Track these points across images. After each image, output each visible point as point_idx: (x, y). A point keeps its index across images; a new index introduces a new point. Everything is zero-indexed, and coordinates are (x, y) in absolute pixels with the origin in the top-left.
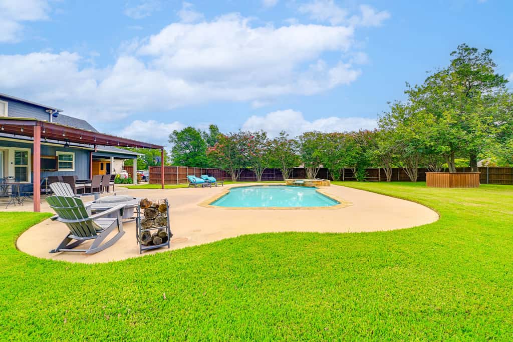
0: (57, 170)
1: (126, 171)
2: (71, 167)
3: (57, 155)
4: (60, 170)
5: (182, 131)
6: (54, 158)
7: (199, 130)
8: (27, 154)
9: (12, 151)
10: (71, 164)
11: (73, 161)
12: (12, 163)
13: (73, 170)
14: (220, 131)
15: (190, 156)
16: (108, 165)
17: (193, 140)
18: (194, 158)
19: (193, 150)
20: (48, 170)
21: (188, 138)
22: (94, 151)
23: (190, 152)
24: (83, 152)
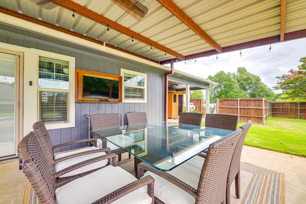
1: (193, 104)
2: (142, 97)
3: (122, 75)
4: (126, 101)
5: (215, 75)
6: (117, 80)
7: (229, 73)
8: (68, 68)
9: (33, 55)
10: (142, 90)
11: (145, 88)
12: (31, 84)
13: (146, 102)
14: (248, 72)
15: (222, 93)
16: (181, 97)
17: (225, 81)
18: (226, 95)
19: (224, 89)
20: (107, 100)
21: (220, 80)
22: (170, 72)
23: (222, 91)
24: (157, 75)
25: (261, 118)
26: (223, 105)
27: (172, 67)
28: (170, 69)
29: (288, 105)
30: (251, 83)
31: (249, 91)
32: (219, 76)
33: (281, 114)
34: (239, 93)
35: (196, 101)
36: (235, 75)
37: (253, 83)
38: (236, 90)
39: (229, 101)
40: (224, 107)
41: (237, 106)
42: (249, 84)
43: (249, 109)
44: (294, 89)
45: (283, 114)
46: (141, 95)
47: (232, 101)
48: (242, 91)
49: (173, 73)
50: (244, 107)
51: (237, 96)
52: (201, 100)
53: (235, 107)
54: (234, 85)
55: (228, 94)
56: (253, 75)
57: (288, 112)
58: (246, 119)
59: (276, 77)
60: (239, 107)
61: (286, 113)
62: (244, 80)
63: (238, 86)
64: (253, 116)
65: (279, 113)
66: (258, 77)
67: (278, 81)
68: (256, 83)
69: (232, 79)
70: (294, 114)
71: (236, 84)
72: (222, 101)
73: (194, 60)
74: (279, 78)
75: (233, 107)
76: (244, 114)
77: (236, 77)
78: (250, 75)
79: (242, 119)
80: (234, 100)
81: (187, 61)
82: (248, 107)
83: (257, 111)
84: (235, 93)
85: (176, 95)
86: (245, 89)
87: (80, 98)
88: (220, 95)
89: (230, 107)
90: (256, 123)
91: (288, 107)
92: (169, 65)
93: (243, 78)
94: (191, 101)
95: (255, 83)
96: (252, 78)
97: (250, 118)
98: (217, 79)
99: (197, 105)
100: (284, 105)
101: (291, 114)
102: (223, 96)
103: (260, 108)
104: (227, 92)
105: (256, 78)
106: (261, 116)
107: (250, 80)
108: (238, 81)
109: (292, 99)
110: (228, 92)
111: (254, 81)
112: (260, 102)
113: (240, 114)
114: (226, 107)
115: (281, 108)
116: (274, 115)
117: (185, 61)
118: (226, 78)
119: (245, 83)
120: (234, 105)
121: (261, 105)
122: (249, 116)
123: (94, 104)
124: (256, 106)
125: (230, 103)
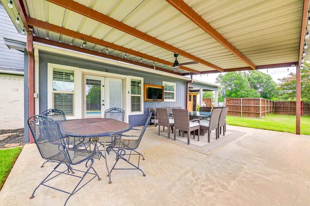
0: (163, 100)
2: (173, 98)
3: (163, 85)
4: (165, 100)
6: (161, 88)
8: (141, 83)
9: (129, 79)
10: (173, 94)
11: (175, 92)
12: (129, 93)
13: (175, 101)
15: (232, 92)
16: (195, 97)
17: (235, 79)
18: (236, 94)
19: (234, 87)
20: (157, 100)
21: (231, 79)
22: (190, 81)
23: (232, 89)
24: (182, 83)
25: (259, 114)
26: (229, 103)
27: (191, 78)
28: (190, 79)
29: (288, 104)
30: (262, 82)
31: (260, 90)
32: (229, 75)
33: (281, 111)
34: (249, 92)
35: (207, 100)
36: (246, 74)
37: (264, 82)
38: (246, 89)
39: (234, 100)
40: (230, 105)
41: (241, 104)
42: (259, 83)
43: (249, 106)
44: (293, 90)
45: (284, 111)
46: (172, 97)
47: (236, 100)
48: (253, 89)
49: (192, 82)
50: (246, 105)
51: (247, 94)
52: (211, 100)
53: (239, 105)
54: (245, 84)
55: (238, 93)
56: (264, 74)
57: (288, 110)
58: (247, 114)
59: (278, 79)
60: (242, 105)
61: (287, 111)
62: (255, 79)
63: (249, 85)
64: (252, 112)
65: (280, 110)
66: (269, 76)
67: (279, 83)
68: (267, 81)
69: (243, 78)
70: (293, 112)
71: (247, 83)
72: (228, 101)
73: (207, 74)
74: (280, 80)
75: (237, 105)
76: (245, 111)
77: (247, 75)
78: (261, 74)
79: (244, 114)
80: (238, 100)
81: (202, 75)
82: (249, 105)
83: (256, 108)
84: (245, 91)
85: (191, 95)
86: (256, 88)
87: (146, 99)
88: (231, 94)
89: (235, 105)
90: (255, 117)
91: (288, 105)
92: (189, 76)
93: (254, 77)
94: (203, 100)
95: (265, 82)
96: (263, 77)
97: (251, 114)
98: (227, 78)
99: (207, 103)
100: (285, 104)
101: (291, 112)
102: (233, 95)
103: (258, 106)
104: (237, 91)
105: (267, 76)
106: (258, 112)
107: (261, 78)
108: (249, 80)
109: (292, 99)
110: (239, 91)
111: (265, 80)
112: (258, 101)
113: (243, 110)
114: (231, 105)
115: (282, 106)
116: (276, 112)
117: (200, 75)
118: (237, 77)
119: (256, 81)
120: (238, 104)
121: (259, 103)
122: (249, 112)
123: (151, 102)
124: (255, 104)
125: (235, 102)
